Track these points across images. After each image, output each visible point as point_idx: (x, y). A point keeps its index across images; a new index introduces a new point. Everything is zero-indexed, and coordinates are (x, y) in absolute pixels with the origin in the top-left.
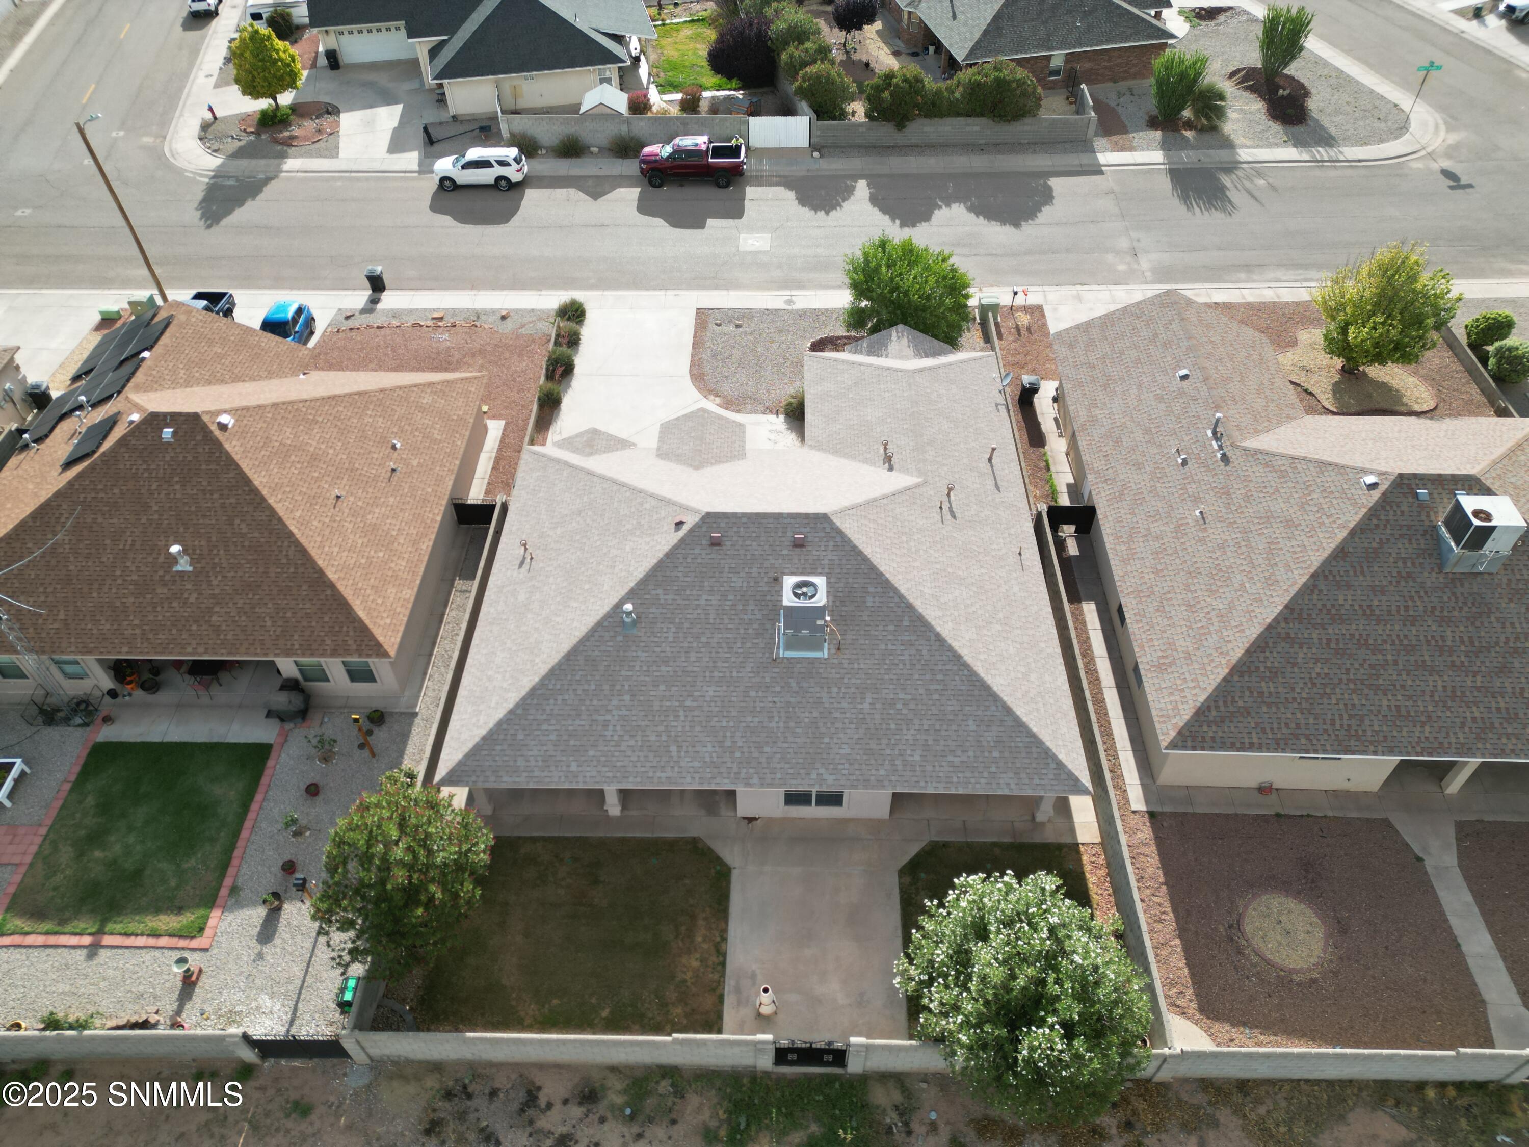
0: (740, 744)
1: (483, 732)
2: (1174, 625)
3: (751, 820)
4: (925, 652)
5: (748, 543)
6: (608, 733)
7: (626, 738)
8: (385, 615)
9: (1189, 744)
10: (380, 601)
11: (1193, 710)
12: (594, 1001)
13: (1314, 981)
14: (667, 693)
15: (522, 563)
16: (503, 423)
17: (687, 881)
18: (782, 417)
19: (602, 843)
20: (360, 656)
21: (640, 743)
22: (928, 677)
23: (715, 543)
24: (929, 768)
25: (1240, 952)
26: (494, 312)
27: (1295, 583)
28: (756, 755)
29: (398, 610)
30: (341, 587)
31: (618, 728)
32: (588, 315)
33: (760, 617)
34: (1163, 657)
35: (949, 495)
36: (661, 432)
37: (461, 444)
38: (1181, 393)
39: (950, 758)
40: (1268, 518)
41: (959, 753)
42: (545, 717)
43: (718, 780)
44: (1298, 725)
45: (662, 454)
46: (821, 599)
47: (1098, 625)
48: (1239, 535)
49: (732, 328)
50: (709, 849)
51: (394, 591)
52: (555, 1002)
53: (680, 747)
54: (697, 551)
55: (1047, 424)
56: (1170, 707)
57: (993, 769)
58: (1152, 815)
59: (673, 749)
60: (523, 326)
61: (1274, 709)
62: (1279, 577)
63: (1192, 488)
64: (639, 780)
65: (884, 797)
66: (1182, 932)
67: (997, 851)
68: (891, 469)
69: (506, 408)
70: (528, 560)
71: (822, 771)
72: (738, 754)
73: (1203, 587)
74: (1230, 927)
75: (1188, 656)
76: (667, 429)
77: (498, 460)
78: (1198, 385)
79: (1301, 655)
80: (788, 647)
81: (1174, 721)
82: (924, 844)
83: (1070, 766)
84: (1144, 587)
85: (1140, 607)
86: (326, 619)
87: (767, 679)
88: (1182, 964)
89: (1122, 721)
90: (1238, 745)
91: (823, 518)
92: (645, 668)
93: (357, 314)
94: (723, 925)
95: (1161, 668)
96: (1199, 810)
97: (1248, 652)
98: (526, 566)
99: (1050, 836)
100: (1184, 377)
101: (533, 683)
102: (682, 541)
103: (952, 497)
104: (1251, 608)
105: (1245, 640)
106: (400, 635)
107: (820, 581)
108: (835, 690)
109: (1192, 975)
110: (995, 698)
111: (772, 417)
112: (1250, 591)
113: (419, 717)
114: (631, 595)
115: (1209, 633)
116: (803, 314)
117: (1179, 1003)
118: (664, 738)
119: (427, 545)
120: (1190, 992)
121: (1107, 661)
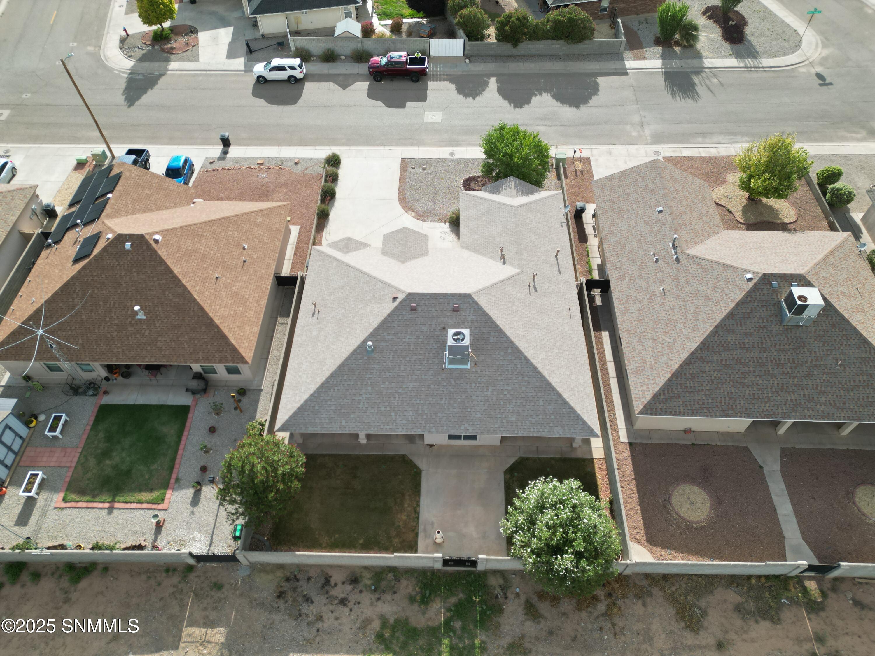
0: (426, 412)
1: (298, 405)
2: (645, 350)
3: (431, 446)
4: (519, 366)
5: (430, 309)
6: (361, 406)
7: (369, 408)
8: (245, 341)
9: (649, 412)
10: (242, 334)
11: (652, 395)
12: (355, 535)
13: (703, 527)
14: (390, 386)
15: (313, 314)
16: (299, 227)
17: (400, 477)
18: (447, 224)
19: (358, 457)
20: (233, 363)
21: (376, 411)
22: (520, 378)
23: (413, 309)
24: (520, 424)
25: (668, 513)
26: (291, 159)
27: (707, 330)
28: (434, 417)
29: (251, 338)
30: (222, 327)
31: (365, 403)
32: (342, 162)
33: (436, 347)
34: (639, 367)
35: (534, 278)
36: (384, 240)
37: (278, 244)
38: (658, 221)
39: (530, 419)
40: (696, 294)
41: (535, 417)
42: (329, 398)
43: (415, 430)
44: (703, 403)
45: (385, 253)
46: (467, 342)
47: (609, 343)
48: (681, 303)
49: (420, 170)
50: (411, 460)
51: (249, 328)
52: (337, 536)
53: (396, 413)
54: (404, 313)
55: (589, 230)
56: (641, 393)
57: (551, 425)
58: (630, 444)
59: (393, 414)
60: (307, 169)
61: (692, 395)
62: (699, 327)
63: (660, 275)
64: (376, 429)
65: (498, 436)
66: (641, 503)
67: (553, 462)
68: (504, 263)
69: (300, 218)
70: (317, 313)
71: (466, 425)
72: (425, 417)
73: (661, 330)
74: (665, 500)
75: (652, 367)
76: (388, 238)
77: (297, 249)
78: (667, 216)
79: (707, 368)
80: (451, 363)
81: (642, 400)
82: (517, 458)
83: (589, 423)
84: (632, 328)
85: (629, 339)
86: (215, 344)
87: (440, 379)
88: (640, 518)
89: (619, 395)
90: (673, 413)
92: (378, 374)
93: (216, 160)
94: (417, 498)
95: (638, 372)
96: (654, 441)
97: (681, 366)
98: (316, 316)
99: (579, 454)
100: (660, 212)
101: (322, 381)
102: (396, 308)
103: (536, 279)
104: (684, 343)
105: (680, 360)
106: (253, 352)
107: (466, 332)
108: (473, 385)
109: (645, 524)
110: (554, 389)
111: (442, 224)
112: (684, 333)
113: (264, 392)
114: (371, 336)
115: (663, 355)
116: (459, 162)
117: (637, 537)
118: (388, 409)
119: (264, 302)
120: (643, 532)
121: (613, 363)
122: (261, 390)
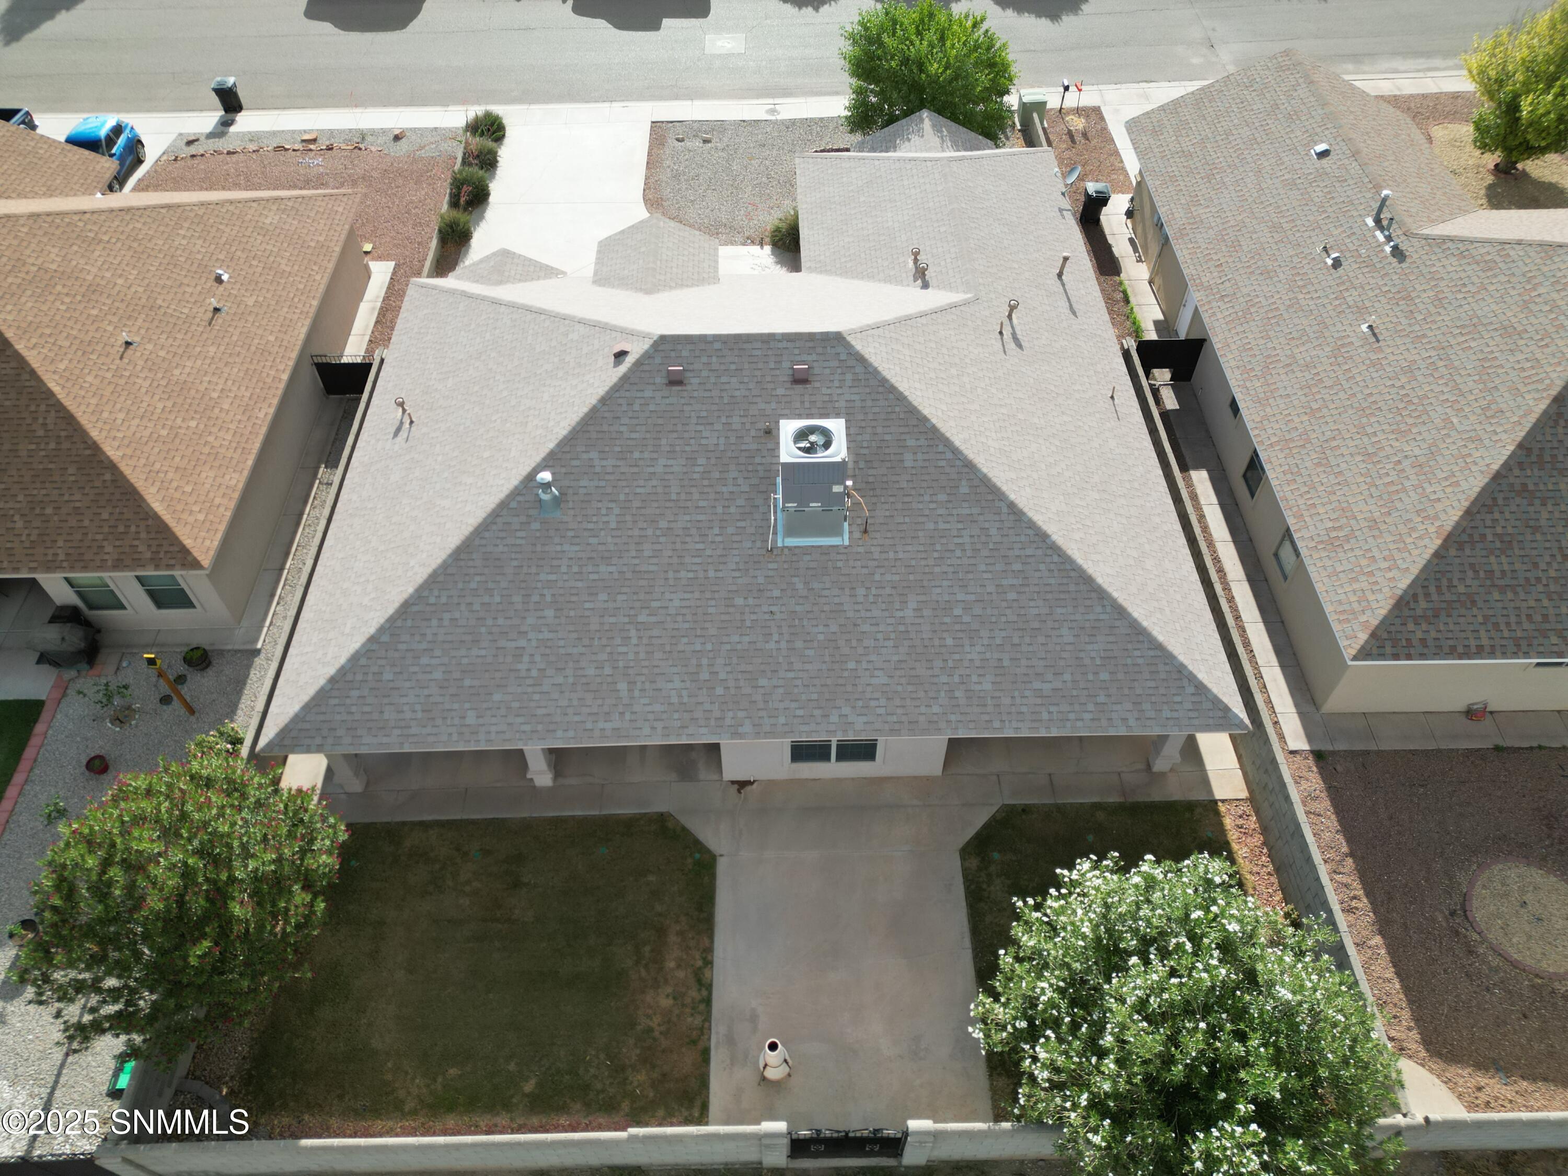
0: (722, 676)
1: (331, 671)
2: (1346, 484)
3: (742, 785)
4: (993, 531)
5: (724, 379)
6: (522, 667)
7: (550, 672)
8: (196, 508)
9: (1388, 650)
10: (188, 489)
11: (1392, 602)
12: (512, 1067)
14: (611, 605)
15: (398, 430)
16: (392, 264)
17: (652, 878)
18: (768, 249)
19: (526, 826)
20: (157, 567)
21: (571, 680)
22: (999, 567)
23: (675, 381)
24: (1007, 701)
25: (1472, 952)
26: (384, 131)
27: (1529, 412)
28: (747, 690)
29: (217, 501)
30: (126, 469)
31: (538, 658)
32: (509, 132)
33: (746, 488)
34: (1334, 528)
35: (1010, 316)
36: (599, 252)
37: (321, 280)
38: (1322, 174)
39: (1037, 685)
40: (1474, 326)
41: (1050, 677)
42: (424, 645)
43: (690, 731)
44: (1546, 617)
45: (600, 280)
46: (838, 451)
47: (1214, 499)
48: (1433, 353)
49: (698, 143)
50: (684, 829)
51: (212, 474)
52: (453, 1072)
53: (632, 683)
54: (648, 394)
55: (1121, 246)
56: (1353, 598)
57: (1102, 699)
58: (1318, 756)
59: (622, 686)
60: (421, 148)
61: (1510, 595)
62: (1503, 406)
63: (1352, 296)
64: (571, 734)
65: (937, 745)
67: (1101, 816)
68: (925, 286)
69: (397, 246)
70: (407, 425)
71: (846, 710)
72: (719, 691)
73: (1385, 427)
74: (1453, 913)
75: (1374, 524)
76: (607, 248)
78: (1346, 162)
79: (1545, 515)
80: (791, 531)
81: (1363, 619)
82: (995, 809)
83: (1215, 690)
84: (1294, 434)
85: (1291, 461)
86: (105, 516)
87: (761, 580)
88: (1390, 973)
89: (1261, 626)
90: (1460, 649)
91: (836, 340)
92: (575, 569)
93: (202, 139)
94: (706, 941)
95: (1332, 544)
96: (1386, 746)
97: (1468, 512)
98: (403, 434)
99: (1174, 791)
100: (1323, 154)
101: (405, 596)
102: (625, 379)
103: (1016, 319)
104: (1465, 451)
105: (1461, 496)
106: (219, 536)
107: (837, 426)
108: (861, 591)
109: (1407, 990)
110: (1101, 595)
111: (755, 249)
112: (1461, 428)
113: (262, 656)
114: (549, 462)
115: (1404, 490)
116: (792, 124)
118: (608, 670)
119: (266, 412)
120: (1406, 1014)
121: (1232, 545)
122: (258, 652)
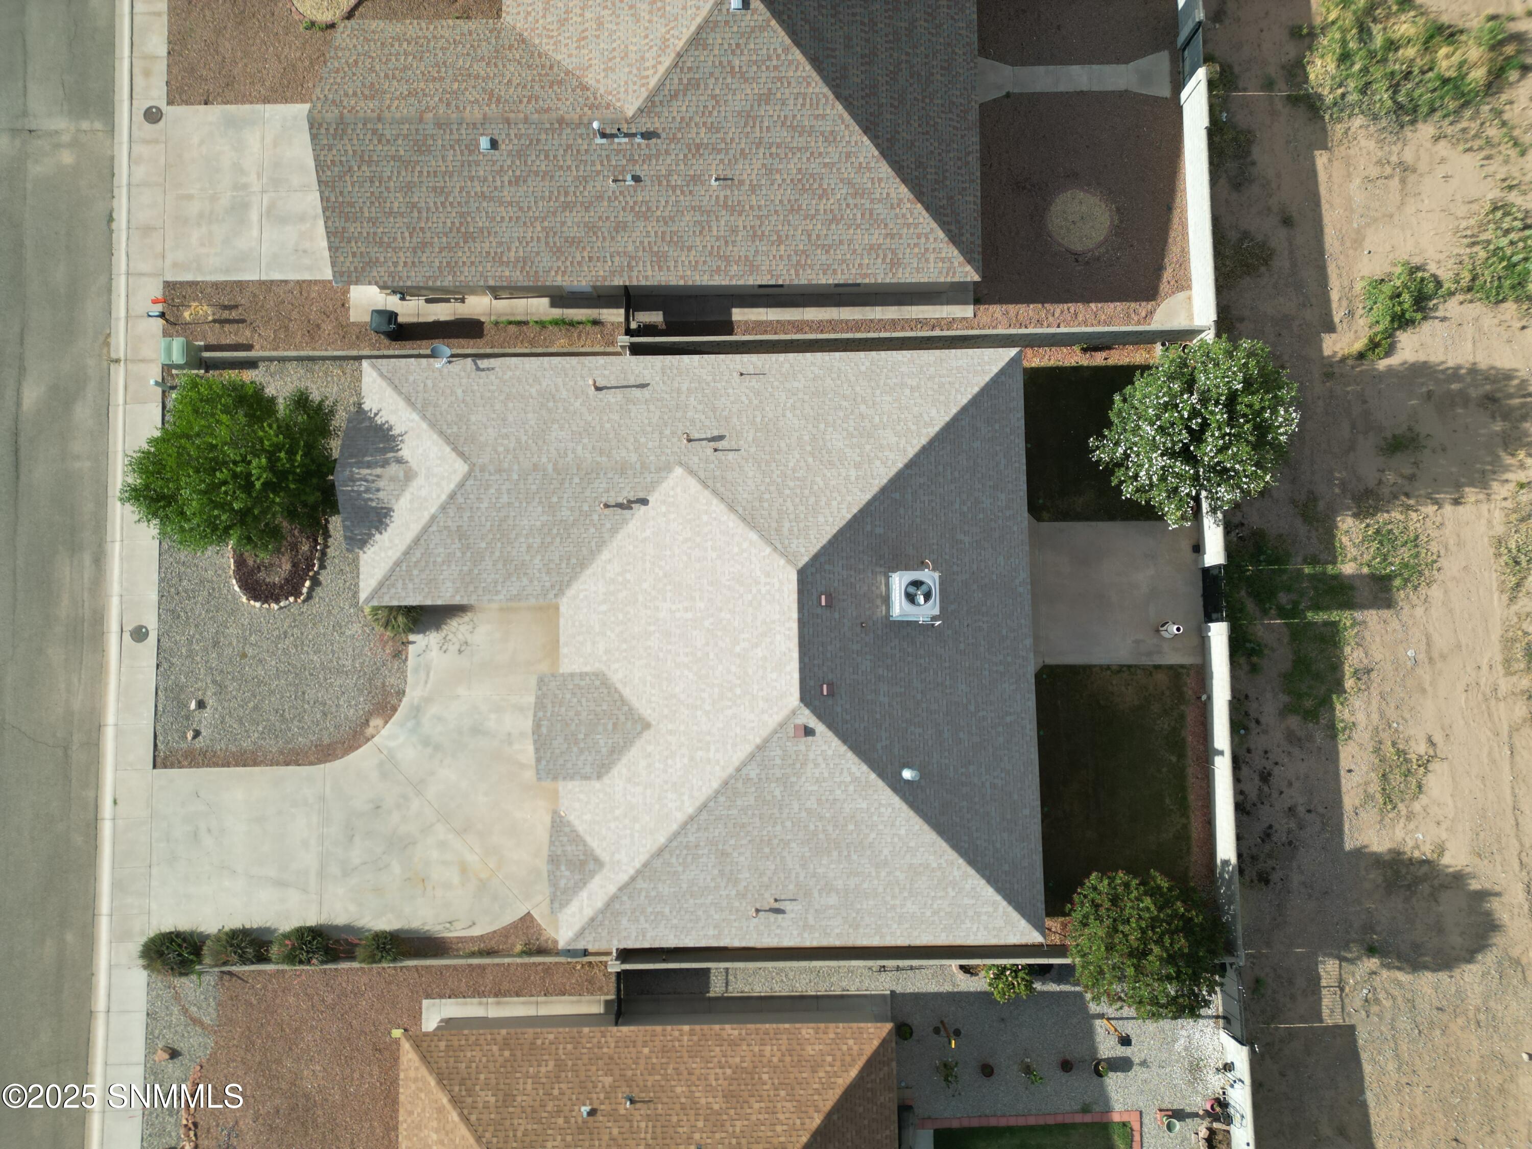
0: (1001, 657)
2: (850, 241)
4: (922, 480)
5: (829, 655)
6: (1000, 783)
8: (845, 1048)
10: (829, 1059)
11: (951, 245)
12: (1164, 769)
13: (1118, 209)
14: (966, 729)
15: (781, 911)
16: (426, 1002)
18: (416, 637)
21: (1006, 752)
22: (941, 480)
23: (832, 690)
25: (1098, 259)
26: (152, 1073)
27: (841, 117)
28: (1008, 642)
31: (995, 774)
34: (884, 259)
35: (690, 440)
38: (520, 154)
39: (1002, 467)
40: (748, 117)
41: (998, 459)
42: (991, 847)
44: (959, 159)
45: (602, 770)
48: (762, 150)
49: (206, 714)
53: (1007, 714)
54: (839, 709)
56: (940, 264)
57: (1008, 430)
58: (977, 302)
59: (1008, 719)
60: (196, 1021)
61: (948, 174)
62: (828, 129)
63: (675, 179)
66: (1087, 300)
68: (643, 502)
71: (1017, 582)
72: (1008, 659)
73: (814, 202)
74: (1077, 261)
75: (891, 235)
77: (498, 993)
78: (513, 132)
79: (904, 134)
81: (956, 264)
83: (1002, 365)
84: (794, 258)
85: (816, 268)
86: (861, 1110)
87: (950, 632)
88: (1112, 305)
91: (802, 575)
92: (946, 754)
95: (895, 264)
97: (904, 181)
98: (785, 905)
100: (494, 144)
102: (831, 726)
103: (697, 436)
104: (856, 165)
105: (892, 180)
106: (862, 1025)
107: (900, 578)
108: (955, 568)
109: (1120, 300)
110: (956, 419)
111: (413, 648)
112: (836, 159)
113: (894, 988)
115: (871, 210)
117: (1143, 314)
118: (1000, 729)
121: (807, 309)
122: (893, 992)
